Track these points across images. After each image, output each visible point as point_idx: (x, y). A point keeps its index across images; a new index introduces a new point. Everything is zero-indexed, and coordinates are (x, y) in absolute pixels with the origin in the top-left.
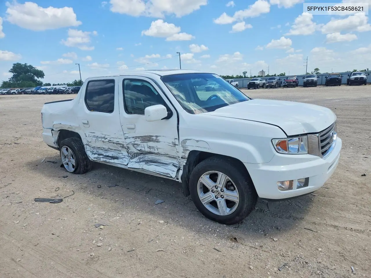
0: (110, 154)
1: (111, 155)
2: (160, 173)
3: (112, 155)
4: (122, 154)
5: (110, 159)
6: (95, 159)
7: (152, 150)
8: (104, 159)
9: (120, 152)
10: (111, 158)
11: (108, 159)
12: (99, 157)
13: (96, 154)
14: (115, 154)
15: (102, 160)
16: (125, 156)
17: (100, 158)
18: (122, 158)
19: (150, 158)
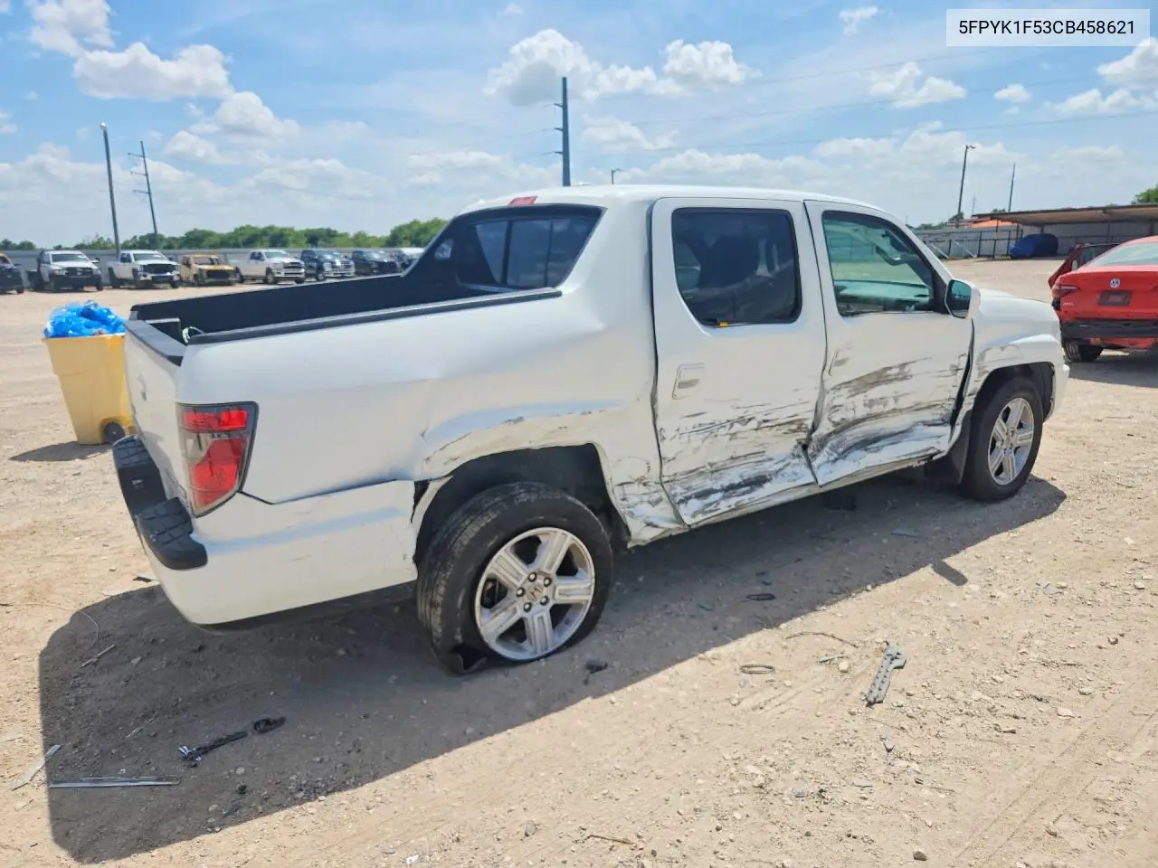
0: (733, 477)
1: (737, 481)
2: (909, 457)
3: (741, 476)
4: (770, 459)
5: (748, 492)
6: (700, 517)
7: (877, 409)
8: (733, 501)
9: (760, 459)
10: (747, 488)
11: (744, 494)
12: (710, 504)
13: (688, 498)
14: (749, 471)
15: (725, 507)
16: (785, 463)
17: (717, 502)
18: (777, 472)
19: (860, 435)
